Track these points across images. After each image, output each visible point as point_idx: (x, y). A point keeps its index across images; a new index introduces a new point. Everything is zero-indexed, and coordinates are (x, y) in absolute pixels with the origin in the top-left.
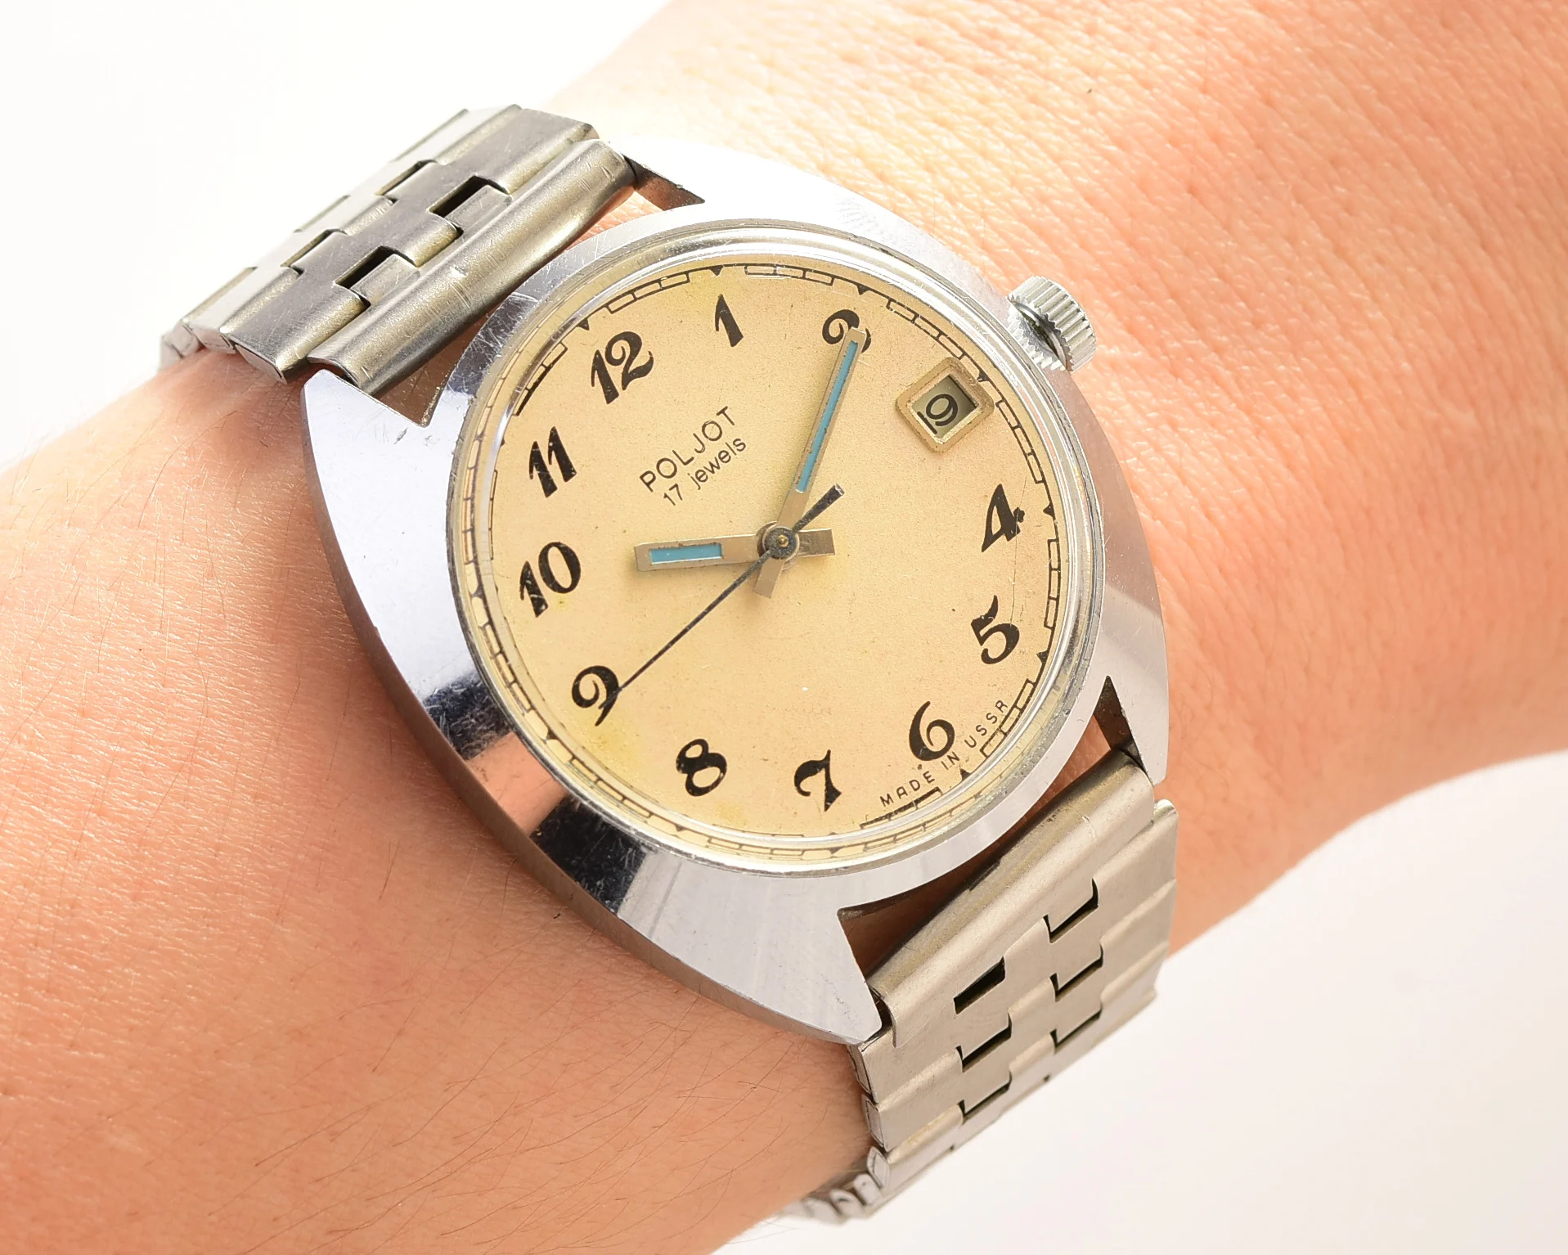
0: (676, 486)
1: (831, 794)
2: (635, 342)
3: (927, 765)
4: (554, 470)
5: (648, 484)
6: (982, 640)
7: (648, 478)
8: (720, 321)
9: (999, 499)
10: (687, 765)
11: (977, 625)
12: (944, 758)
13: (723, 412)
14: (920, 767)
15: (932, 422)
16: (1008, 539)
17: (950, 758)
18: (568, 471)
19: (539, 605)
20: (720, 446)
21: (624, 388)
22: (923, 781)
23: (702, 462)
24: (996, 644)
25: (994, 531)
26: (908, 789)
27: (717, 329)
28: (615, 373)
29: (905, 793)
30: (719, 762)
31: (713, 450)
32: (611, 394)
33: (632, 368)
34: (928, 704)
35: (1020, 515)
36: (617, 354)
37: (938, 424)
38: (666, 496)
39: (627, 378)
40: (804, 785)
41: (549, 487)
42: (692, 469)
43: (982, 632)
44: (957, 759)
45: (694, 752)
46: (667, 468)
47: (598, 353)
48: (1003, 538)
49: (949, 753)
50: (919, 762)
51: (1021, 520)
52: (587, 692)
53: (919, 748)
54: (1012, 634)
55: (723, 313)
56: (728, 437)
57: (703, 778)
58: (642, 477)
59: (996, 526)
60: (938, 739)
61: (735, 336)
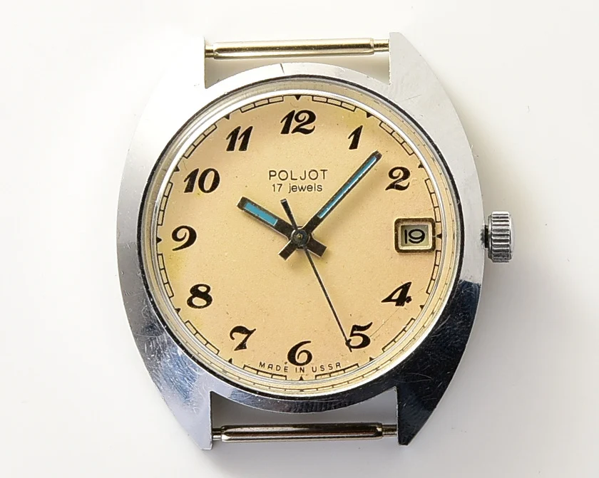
0: (281, 185)
1: (242, 346)
2: (312, 117)
3: (289, 364)
4: (238, 143)
5: (270, 176)
6: (352, 335)
7: (273, 173)
8: (353, 136)
9: (406, 288)
10: (195, 291)
11: (355, 328)
12: (298, 367)
13: (324, 171)
14: (286, 363)
15: (408, 238)
16: (397, 305)
17: (301, 369)
18: (243, 147)
19: (189, 189)
20: (312, 183)
21: (293, 132)
22: (283, 369)
23: (299, 183)
24: (357, 340)
25: (394, 298)
26: (274, 367)
27: (349, 138)
28: (294, 124)
29: (272, 368)
30: (209, 300)
31: (308, 182)
32: (285, 131)
33: (302, 127)
34: (309, 342)
35: (409, 299)
36: (301, 117)
37: (410, 240)
38: (274, 185)
39: (297, 130)
40: (234, 335)
41: (231, 148)
42: (293, 184)
43: (355, 332)
44: (303, 371)
45: (203, 289)
46: (283, 175)
47: (294, 112)
48: (395, 303)
49: (302, 367)
50: (287, 361)
51: (408, 302)
52: (180, 235)
53: (292, 356)
54: (366, 341)
55: (357, 134)
56: (317, 182)
57: (198, 301)
58: (270, 171)
59: (396, 296)
60: (302, 358)
61: (354, 145)
